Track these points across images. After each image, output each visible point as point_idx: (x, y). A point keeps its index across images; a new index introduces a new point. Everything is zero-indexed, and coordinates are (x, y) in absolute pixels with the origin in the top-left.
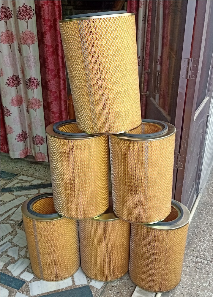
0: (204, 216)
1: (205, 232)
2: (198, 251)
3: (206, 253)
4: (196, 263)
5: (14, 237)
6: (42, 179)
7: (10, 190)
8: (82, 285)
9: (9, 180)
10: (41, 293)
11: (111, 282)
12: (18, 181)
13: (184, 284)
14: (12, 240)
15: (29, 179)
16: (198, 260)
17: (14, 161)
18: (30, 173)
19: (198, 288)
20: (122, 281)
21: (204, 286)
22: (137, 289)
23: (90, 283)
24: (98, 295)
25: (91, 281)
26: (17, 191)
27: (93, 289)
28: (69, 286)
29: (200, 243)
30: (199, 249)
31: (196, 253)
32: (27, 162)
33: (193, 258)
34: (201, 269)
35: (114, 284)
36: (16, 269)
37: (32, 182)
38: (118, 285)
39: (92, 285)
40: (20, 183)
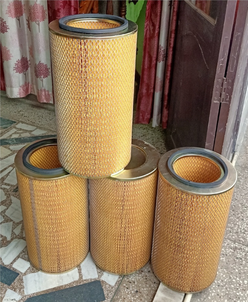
0: (242, 183)
1: (244, 205)
2: (237, 233)
3: (246, 236)
4: (234, 251)
5: (7, 208)
6: (45, 129)
7: (5, 142)
8: (91, 279)
9: (5, 130)
10: (38, 291)
11: (127, 275)
12: (16, 130)
13: (220, 280)
14: (5, 211)
15: (29, 128)
16: (237, 245)
17: (12, 103)
18: (30, 121)
19: (238, 286)
20: (141, 274)
21: (245, 285)
22: (161, 286)
23: (101, 277)
24: (111, 295)
25: (102, 274)
26: (14, 144)
27: (105, 286)
28: (75, 282)
29: (239, 221)
30: (238, 230)
31: (234, 236)
32: (28, 105)
33: (230, 242)
34: (241, 259)
35: (132, 278)
36: (8, 255)
37: (33, 133)
38: (136, 279)
39: (103, 280)
40: (18, 133)
